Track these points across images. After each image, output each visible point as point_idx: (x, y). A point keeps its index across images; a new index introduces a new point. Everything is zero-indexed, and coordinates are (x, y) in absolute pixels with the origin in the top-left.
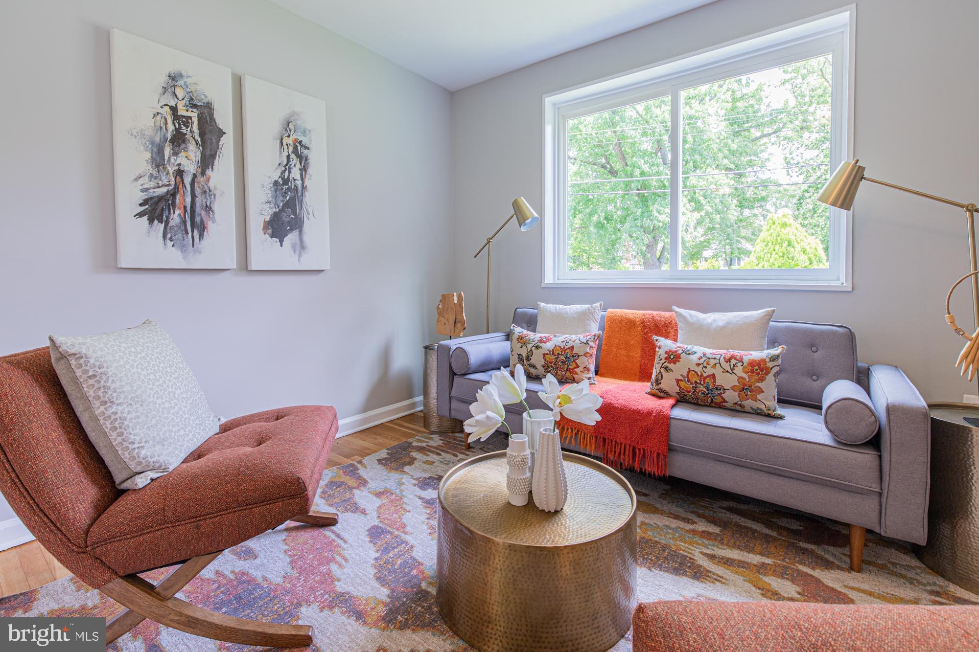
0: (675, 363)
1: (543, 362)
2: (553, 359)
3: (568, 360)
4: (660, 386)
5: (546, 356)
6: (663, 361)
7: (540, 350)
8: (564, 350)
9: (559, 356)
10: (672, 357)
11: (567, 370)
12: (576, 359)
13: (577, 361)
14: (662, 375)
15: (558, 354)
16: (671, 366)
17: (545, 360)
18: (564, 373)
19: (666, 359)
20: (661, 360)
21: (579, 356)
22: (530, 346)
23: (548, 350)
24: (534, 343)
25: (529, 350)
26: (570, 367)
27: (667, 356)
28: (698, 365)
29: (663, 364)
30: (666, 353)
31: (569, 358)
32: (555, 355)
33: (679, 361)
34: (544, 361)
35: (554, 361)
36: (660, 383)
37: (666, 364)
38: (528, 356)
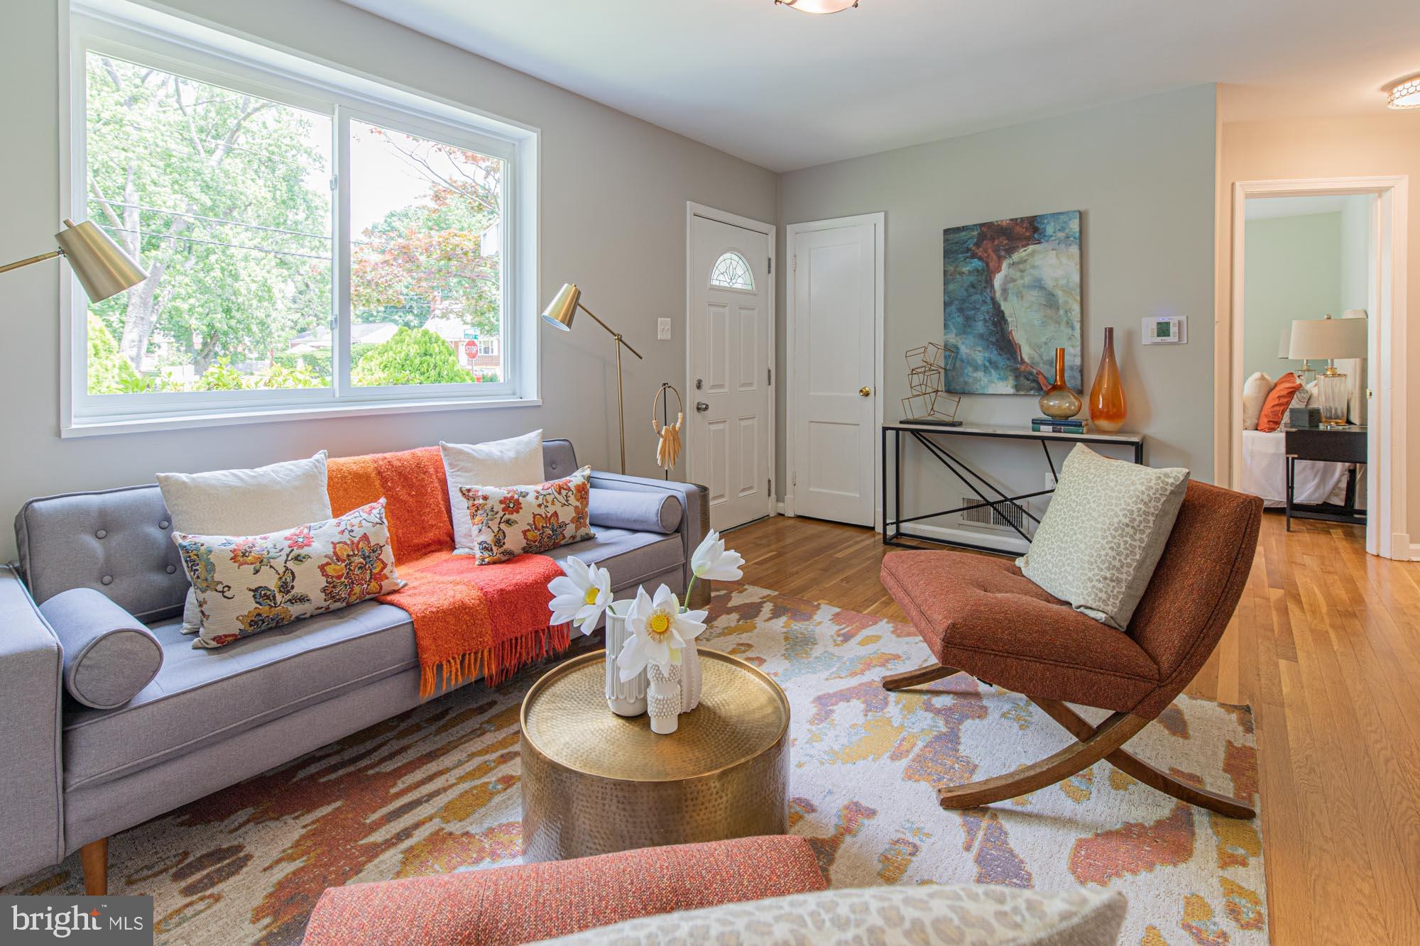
0: (518, 512)
1: (323, 582)
2: (341, 570)
3: (368, 560)
4: (505, 547)
5: (328, 569)
6: (501, 513)
7: (308, 563)
8: (355, 545)
9: (352, 559)
10: (511, 505)
11: (371, 578)
12: (380, 554)
13: (381, 557)
14: (504, 533)
15: (348, 556)
16: (514, 517)
17: (327, 576)
18: (365, 586)
19: (504, 510)
20: (497, 513)
21: (381, 547)
22: (279, 564)
23: (326, 556)
24: (284, 554)
25: (281, 570)
26: (375, 571)
27: (503, 506)
28: (540, 506)
29: (501, 518)
30: (501, 502)
31: (369, 557)
32: (343, 561)
33: (521, 508)
34: (324, 579)
35: (345, 572)
36: (504, 543)
37: (507, 516)
38: (286, 583)
